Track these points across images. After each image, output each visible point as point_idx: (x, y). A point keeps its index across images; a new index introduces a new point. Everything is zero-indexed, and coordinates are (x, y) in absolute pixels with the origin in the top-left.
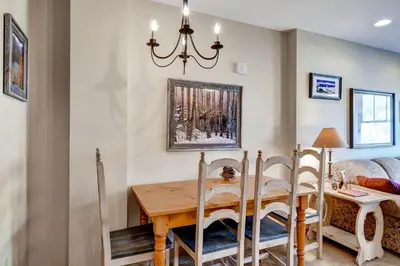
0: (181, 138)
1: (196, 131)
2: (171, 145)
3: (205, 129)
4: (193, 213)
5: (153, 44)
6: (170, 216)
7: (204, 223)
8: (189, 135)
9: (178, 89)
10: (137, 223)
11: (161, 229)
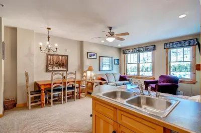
0: (50, 69)
1: (54, 67)
2: (47, 70)
3: (57, 66)
4: (50, 84)
5: (40, 48)
6: (45, 85)
7: (53, 86)
8: (53, 68)
9: (49, 56)
10: (37, 89)
11: (42, 88)
